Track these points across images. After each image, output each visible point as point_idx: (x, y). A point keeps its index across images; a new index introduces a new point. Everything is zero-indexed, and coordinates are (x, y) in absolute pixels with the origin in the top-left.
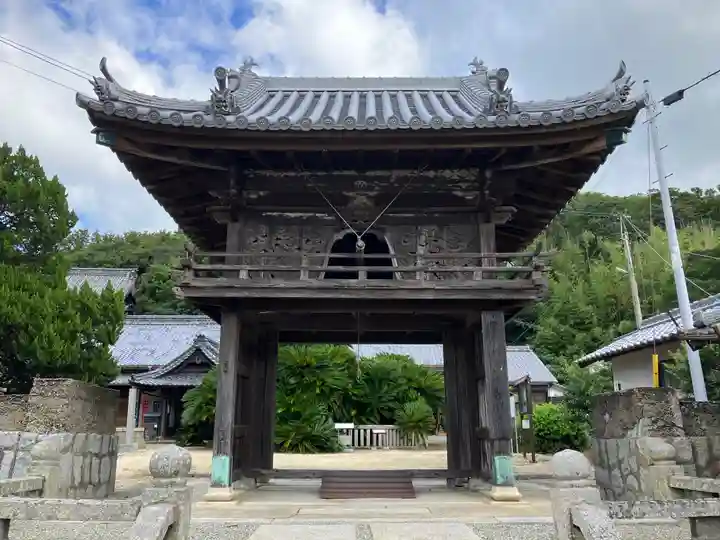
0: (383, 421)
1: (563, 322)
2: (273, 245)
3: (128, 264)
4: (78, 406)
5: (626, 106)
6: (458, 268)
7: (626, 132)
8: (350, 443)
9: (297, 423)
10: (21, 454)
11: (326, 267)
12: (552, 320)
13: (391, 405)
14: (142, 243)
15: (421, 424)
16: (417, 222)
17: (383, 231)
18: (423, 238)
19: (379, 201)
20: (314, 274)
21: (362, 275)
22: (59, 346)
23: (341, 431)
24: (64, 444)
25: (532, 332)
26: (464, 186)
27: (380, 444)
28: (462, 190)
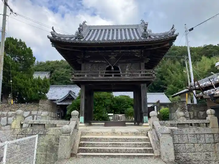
0: (121, 113)
1: (175, 86)
2: (92, 69)
3: (47, 71)
4: (49, 106)
5: (173, 36)
6: (135, 74)
7: (174, 42)
8: (112, 119)
9: (98, 114)
10: (38, 116)
11: (104, 74)
12: (172, 85)
13: (123, 109)
14: (51, 64)
15: (132, 114)
16: (126, 63)
17: (118, 65)
18: (128, 66)
19: (117, 58)
20: (102, 75)
21: (113, 76)
22: (33, 94)
23: (110, 116)
24: (48, 114)
25: (165, 89)
26: (137, 54)
27: (120, 119)
28: (137, 55)
